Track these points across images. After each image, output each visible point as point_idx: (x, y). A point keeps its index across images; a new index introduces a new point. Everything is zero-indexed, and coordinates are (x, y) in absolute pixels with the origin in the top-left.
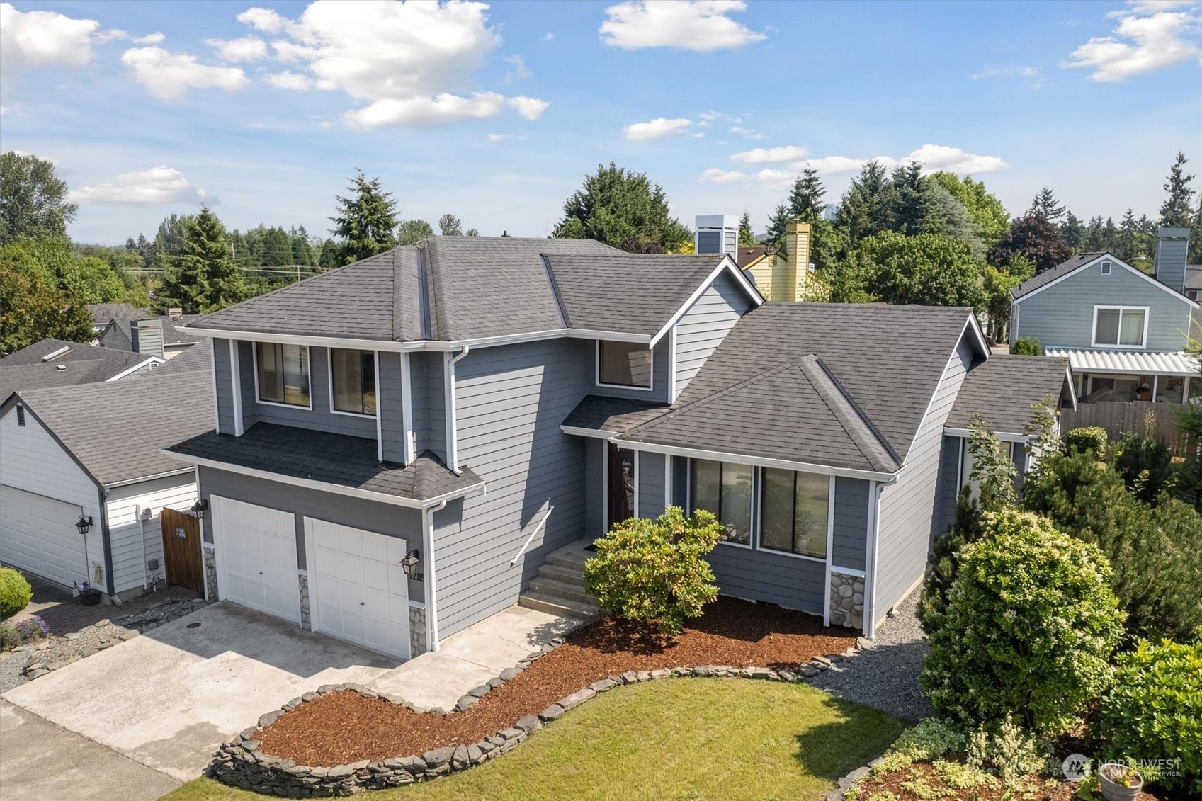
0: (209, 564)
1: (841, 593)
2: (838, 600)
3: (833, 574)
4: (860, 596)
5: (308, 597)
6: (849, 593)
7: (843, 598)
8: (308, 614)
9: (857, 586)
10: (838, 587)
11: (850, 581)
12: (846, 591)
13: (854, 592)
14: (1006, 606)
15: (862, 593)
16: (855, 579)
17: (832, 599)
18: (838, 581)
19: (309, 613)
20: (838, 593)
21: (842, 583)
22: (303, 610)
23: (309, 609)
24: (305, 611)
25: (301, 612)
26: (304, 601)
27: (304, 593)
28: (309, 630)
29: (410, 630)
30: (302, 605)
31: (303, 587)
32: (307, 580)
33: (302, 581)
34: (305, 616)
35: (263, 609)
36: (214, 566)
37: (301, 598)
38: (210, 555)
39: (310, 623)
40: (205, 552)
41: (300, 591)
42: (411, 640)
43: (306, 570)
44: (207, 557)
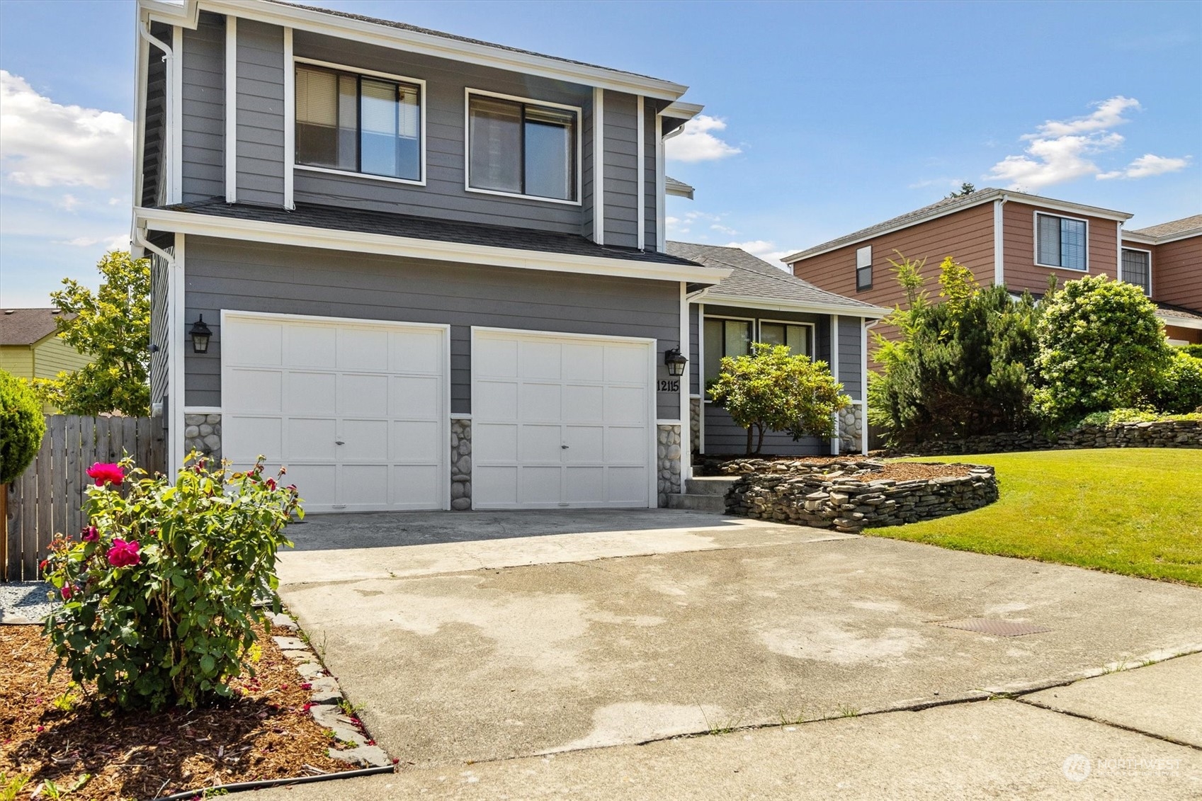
5: (470, 454)
8: (466, 482)
19: (470, 481)
22: (457, 477)
23: (470, 473)
24: (461, 480)
25: (453, 481)
26: (462, 463)
27: (463, 450)
28: (468, 508)
29: (659, 457)
30: (455, 469)
31: (460, 439)
32: (470, 426)
33: (459, 430)
34: (460, 487)
35: (335, 508)
36: (215, 449)
37: (455, 459)
38: (206, 428)
39: (469, 495)
40: (187, 426)
41: (452, 448)
42: (659, 470)
43: (470, 413)
44: (194, 434)
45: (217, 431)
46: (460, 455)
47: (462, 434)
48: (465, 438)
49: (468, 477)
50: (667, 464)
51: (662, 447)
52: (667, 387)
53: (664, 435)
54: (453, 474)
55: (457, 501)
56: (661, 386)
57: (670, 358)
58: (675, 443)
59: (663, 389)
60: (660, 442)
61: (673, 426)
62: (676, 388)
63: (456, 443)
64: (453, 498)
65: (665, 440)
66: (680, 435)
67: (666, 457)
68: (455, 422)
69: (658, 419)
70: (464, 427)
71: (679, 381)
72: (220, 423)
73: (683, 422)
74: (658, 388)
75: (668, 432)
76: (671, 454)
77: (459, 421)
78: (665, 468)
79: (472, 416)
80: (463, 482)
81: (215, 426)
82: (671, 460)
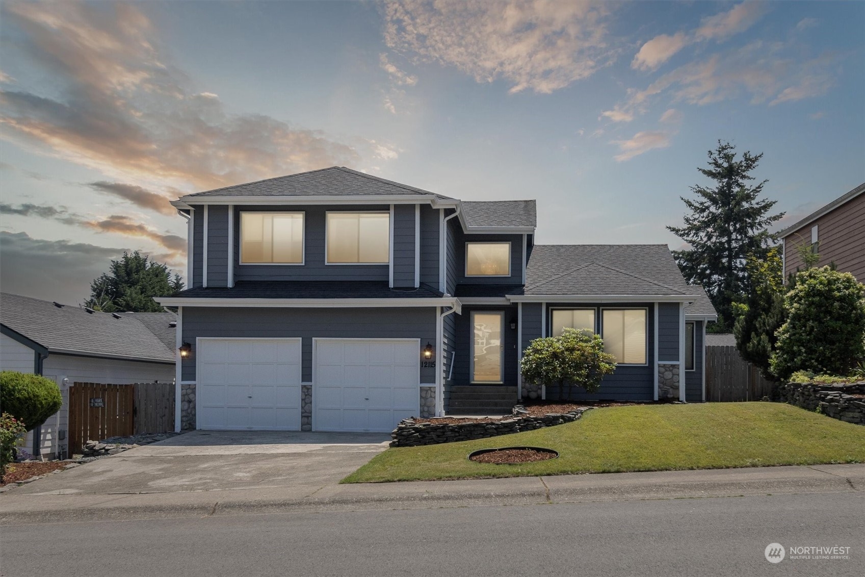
0: (187, 398)
1: (665, 377)
2: (662, 382)
3: (659, 366)
5: (311, 403)
6: (670, 376)
7: (667, 379)
9: (675, 371)
10: (663, 373)
11: (671, 368)
12: (668, 375)
13: (673, 374)
14: (836, 299)
15: (678, 375)
16: (673, 366)
17: (659, 382)
18: (663, 370)
20: (663, 377)
21: (666, 371)
22: (304, 415)
23: (311, 413)
24: (307, 415)
25: (302, 417)
26: (306, 407)
27: (307, 400)
28: (310, 430)
29: (421, 405)
30: (303, 410)
31: (306, 395)
32: (311, 389)
33: (306, 391)
34: (306, 419)
35: (248, 428)
36: (193, 400)
37: (303, 405)
38: (189, 391)
39: (311, 425)
40: (182, 390)
41: (302, 400)
42: (421, 412)
43: (311, 381)
44: (185, 393)
45: (194, 392)
46: (306, 404)
47: (307, 393)
48: (308, 395)
49: (310, 415)
50: (426, 409)
51: (423, 400)
52: (428, 365)
53: (424, 392)
54: (302, 413)
55: (304, 426)
56: (424, 365)
57: (428, 349)
58: (431, 397)
59: (425, 367)
60: (421, 397)
61: (430, 387)
62: (433, 366)
63: (304, 397)
64: (302, 425)
65: (426, 397)
66: (435, 392)
67: (425, 405)
68: (303, 387)
69: (421, 383)
70: (308, 389)
71: (435, 362)
72: (195, 388)
73: (437, 385)
74: (422, 366)
75: (427, 391)
76: (428, 404)
77: (305, 386)
78: (424, 411)
79: (313, 383)
80: (308, 417)
81: (193, 390)
82: (428, 407)
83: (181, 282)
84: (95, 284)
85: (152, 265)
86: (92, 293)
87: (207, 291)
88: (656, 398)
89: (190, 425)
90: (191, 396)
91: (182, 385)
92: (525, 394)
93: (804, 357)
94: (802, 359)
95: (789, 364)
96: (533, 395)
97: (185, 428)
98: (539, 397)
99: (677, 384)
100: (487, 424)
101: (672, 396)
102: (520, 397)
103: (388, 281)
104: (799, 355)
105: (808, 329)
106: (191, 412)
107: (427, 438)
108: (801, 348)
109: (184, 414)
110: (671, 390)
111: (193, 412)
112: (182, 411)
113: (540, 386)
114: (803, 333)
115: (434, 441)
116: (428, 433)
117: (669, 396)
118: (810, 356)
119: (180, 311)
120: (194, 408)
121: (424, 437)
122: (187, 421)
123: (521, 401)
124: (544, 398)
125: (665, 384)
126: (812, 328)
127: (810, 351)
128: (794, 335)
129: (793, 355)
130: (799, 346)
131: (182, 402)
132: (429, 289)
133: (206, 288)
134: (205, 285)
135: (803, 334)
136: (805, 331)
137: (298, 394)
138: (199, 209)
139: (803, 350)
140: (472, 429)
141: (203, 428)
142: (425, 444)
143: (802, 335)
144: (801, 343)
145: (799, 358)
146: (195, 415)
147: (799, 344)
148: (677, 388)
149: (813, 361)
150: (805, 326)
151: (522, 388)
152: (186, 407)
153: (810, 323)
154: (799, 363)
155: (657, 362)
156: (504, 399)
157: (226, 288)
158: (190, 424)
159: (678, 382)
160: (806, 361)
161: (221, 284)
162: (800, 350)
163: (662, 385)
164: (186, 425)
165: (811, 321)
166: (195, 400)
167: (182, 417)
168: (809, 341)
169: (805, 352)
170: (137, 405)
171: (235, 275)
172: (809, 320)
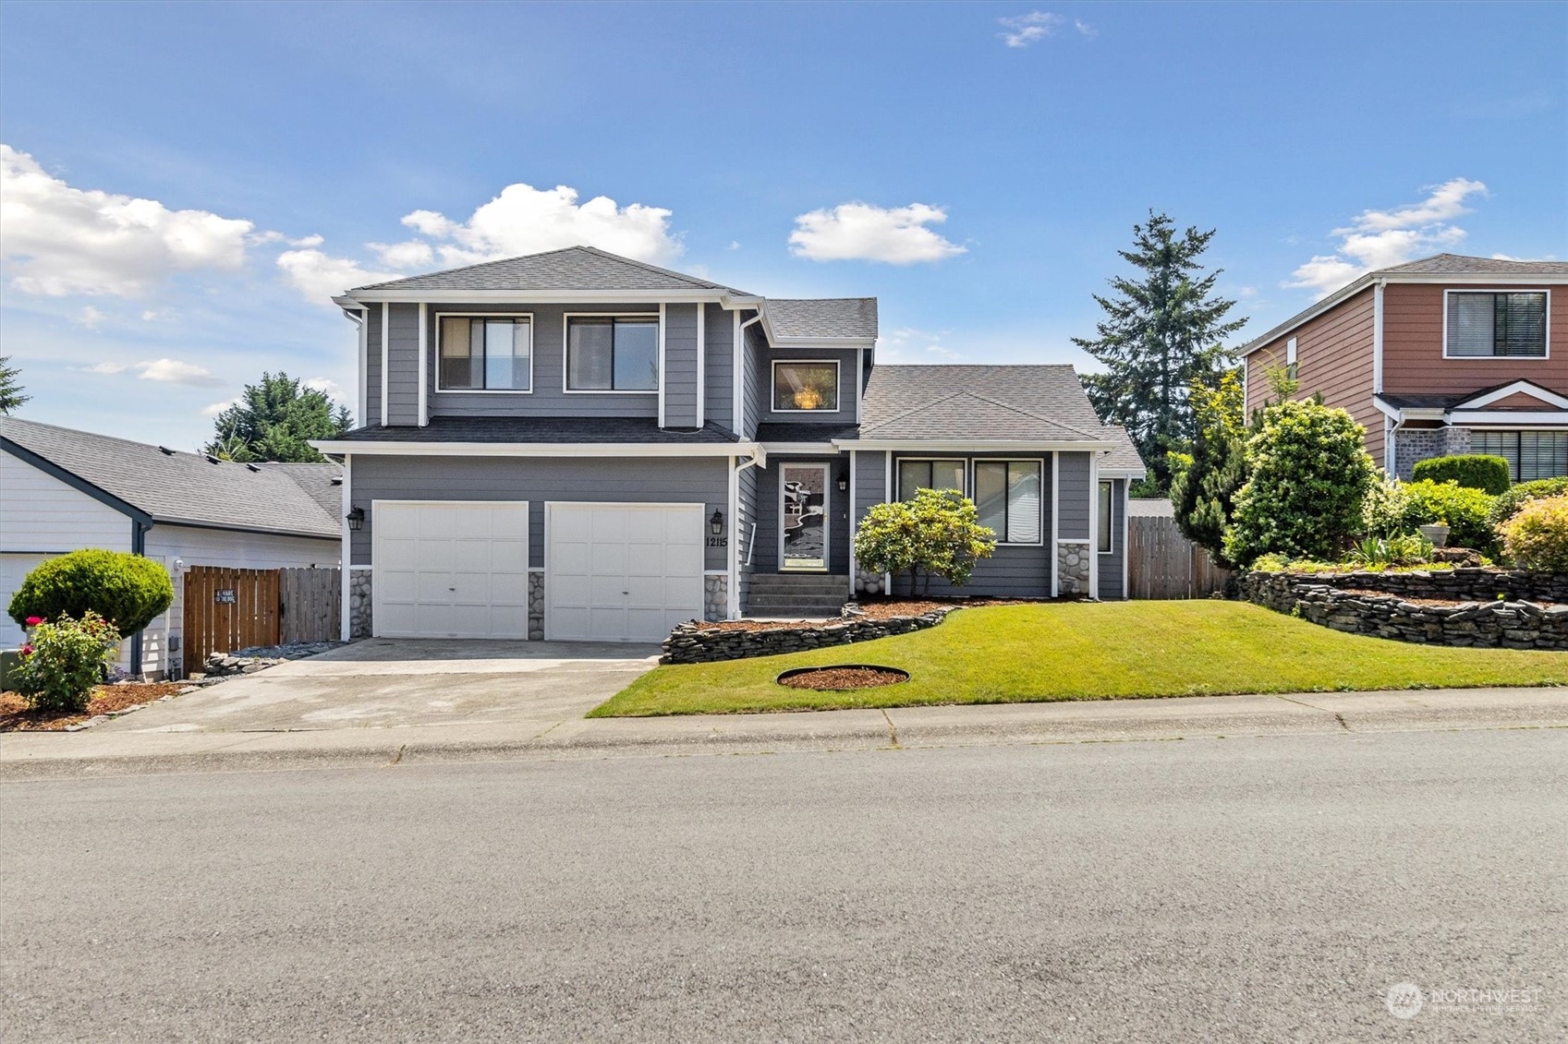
0: (358, 590)
1: (1068, 562)
2: (1065, 570)
3: (1060, 546)
4: (1086, 561)
5: (543, 598)
6: (1076, 561)
7: (1071, 566)
8: (541, 620)
9: (1083, 553)
10: (1065, 557)
11: (1077, 549)
12: (1073, 559)
13: (1080, 559)
14: (1322, 448)
15: (1088, 559)
16: (1080, 546)
17: (1059, 569)
18: (1064, 551)
19: (543, 618)
20: (1065, 563)
21: (1070, 553)
22: (532, 616)
23: (543, 613)
24: (536, 617)
25: (530, 619)
26: (536, 605)
27: (537, 595)
28: (542, 639)
29: (705, 602)
30: (531, 610)
31: (535, 587)
32: (543, 577)
33: (535, 580)
34: (535, 623)
35: (449, 635)
36: (368, 593)
37: (531, 602)
38: (362, 580)
39: (543, 630)
40: (352, 578)
41: (530, 594)
42: (706, 613)
43: (543, 566)
44: (355, 583)
45: (369, 581)
46: (535, 599)
47: (536, 583)
48: (539, 586)
49: (542, 615)
50: (713, 608)
51: (708, 594)
52: (716, 543)
53: (711, 583)
54: (530, 613)
55: (533, 633)
56: (710, 543)
57: (717, 519)
58: (721, 590)
59: (712, 545)
60: (706, 590)
61: (719, 576)
62: (724, 544)
63: (532, 589)
64: (530, 631)
65: (713, 589)
66: (726, 583)
67: (712, 602)
68: (531, 574)
69: (706, 569)
70: (538, 578)
71: (727, 538)
72: (371, 576)
73: (729, 572)
74: (707, 545)
75: (715, 581)
76: (717, 600)
77: (534, 573)
78: (710, 611)
79: (545, 569)
80: (538, 619)
81: (368, 578)
82: (717, 605)
83: (348, 418)
84: (221, 420)
85: (306, 392)
86: (215, 432)
87: (389, 431)
88: (1055, 593)
89: (363, 630)
90: (365, 587)
91: (351, 571)
92: (861, 586)
93: (1275, 533)
94: (1271, 537)
95: (1252, 545)
96: (872, 588)
97: (357, 634)
98: (881, 591)
99: (1085, 573)
100: (804, 631)
101: (1078, 590)
102: (852, 592)
103: (657, 418)
104: (1268, 530)
105: (1281, 491)
106: (365, 610)
107: (715, 651)
108: (1271, 520)
109: (355, 613)
110: (1077, 582)
111: (368, 611)
112: (352, 609)
113: (882, 576)
114: (1273, 497)
115: (726, 655)
116: (717, 643)
117: (1074, 590)
118: (1283, 532)
119: (348, 461)
120: (370, 605)
121: (710, 649)
122: (359, 624)
123: (855, 597)
124: (888, 592)
125: (1068, 573)
126: (1287, 491)
127: (1284, 525)
128: (1260, 500)
129: (1259, 530)
130: (1267, 518)
131: (351, 595)
132: (718, 431)
133: (387, 427)
134: (384, 422)
135: (1274, 500)
136: (1276, 496)
137: (523, 585)
138: (375, 309)
139: (1274, 524)
140: (782, 638)
141: (382, 635)
142: (712, 660)
143: (1271, 501)
144: (1270, 512)
145: (1267, 534)
146: (371, 615)
147: (1267, 514)
148: (1086, 579)
149: (1288, 540)
150: (1277, 488)
151: (856, 577)
152: (357, 604)
153: (1284, 483)
154: (1268, 542)
155: (1056, 540)
156: (829, 594)
157: (415, 427)
158: (363, 628)
159: (1088, 570)
160: (1278, 539)
161: (408, 421)
162: (1269, 524)
163: (1063, 574)
164: (357, 631)
165: (1286, 480)
166: (371, 593)
167: (351, 619)
168: (1282, 509)
169: (1277, 527)
170: (284, 599)
171: (429, 408)
172: (1282, 479)
